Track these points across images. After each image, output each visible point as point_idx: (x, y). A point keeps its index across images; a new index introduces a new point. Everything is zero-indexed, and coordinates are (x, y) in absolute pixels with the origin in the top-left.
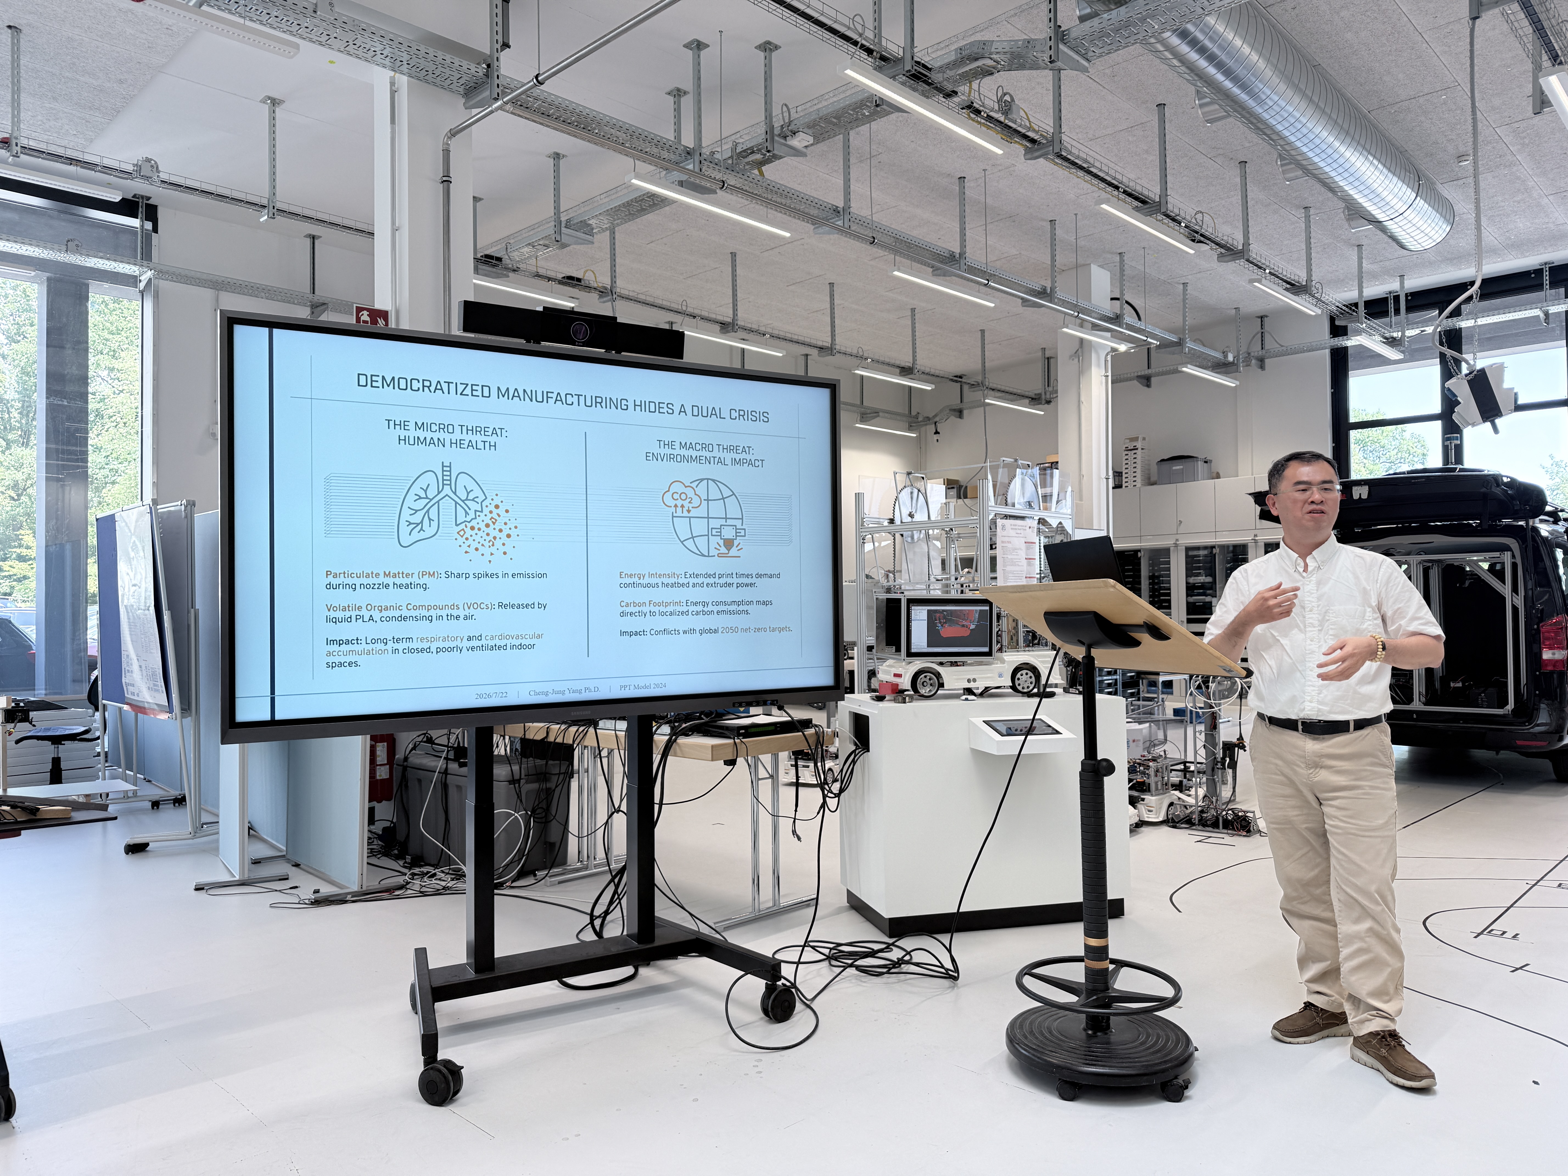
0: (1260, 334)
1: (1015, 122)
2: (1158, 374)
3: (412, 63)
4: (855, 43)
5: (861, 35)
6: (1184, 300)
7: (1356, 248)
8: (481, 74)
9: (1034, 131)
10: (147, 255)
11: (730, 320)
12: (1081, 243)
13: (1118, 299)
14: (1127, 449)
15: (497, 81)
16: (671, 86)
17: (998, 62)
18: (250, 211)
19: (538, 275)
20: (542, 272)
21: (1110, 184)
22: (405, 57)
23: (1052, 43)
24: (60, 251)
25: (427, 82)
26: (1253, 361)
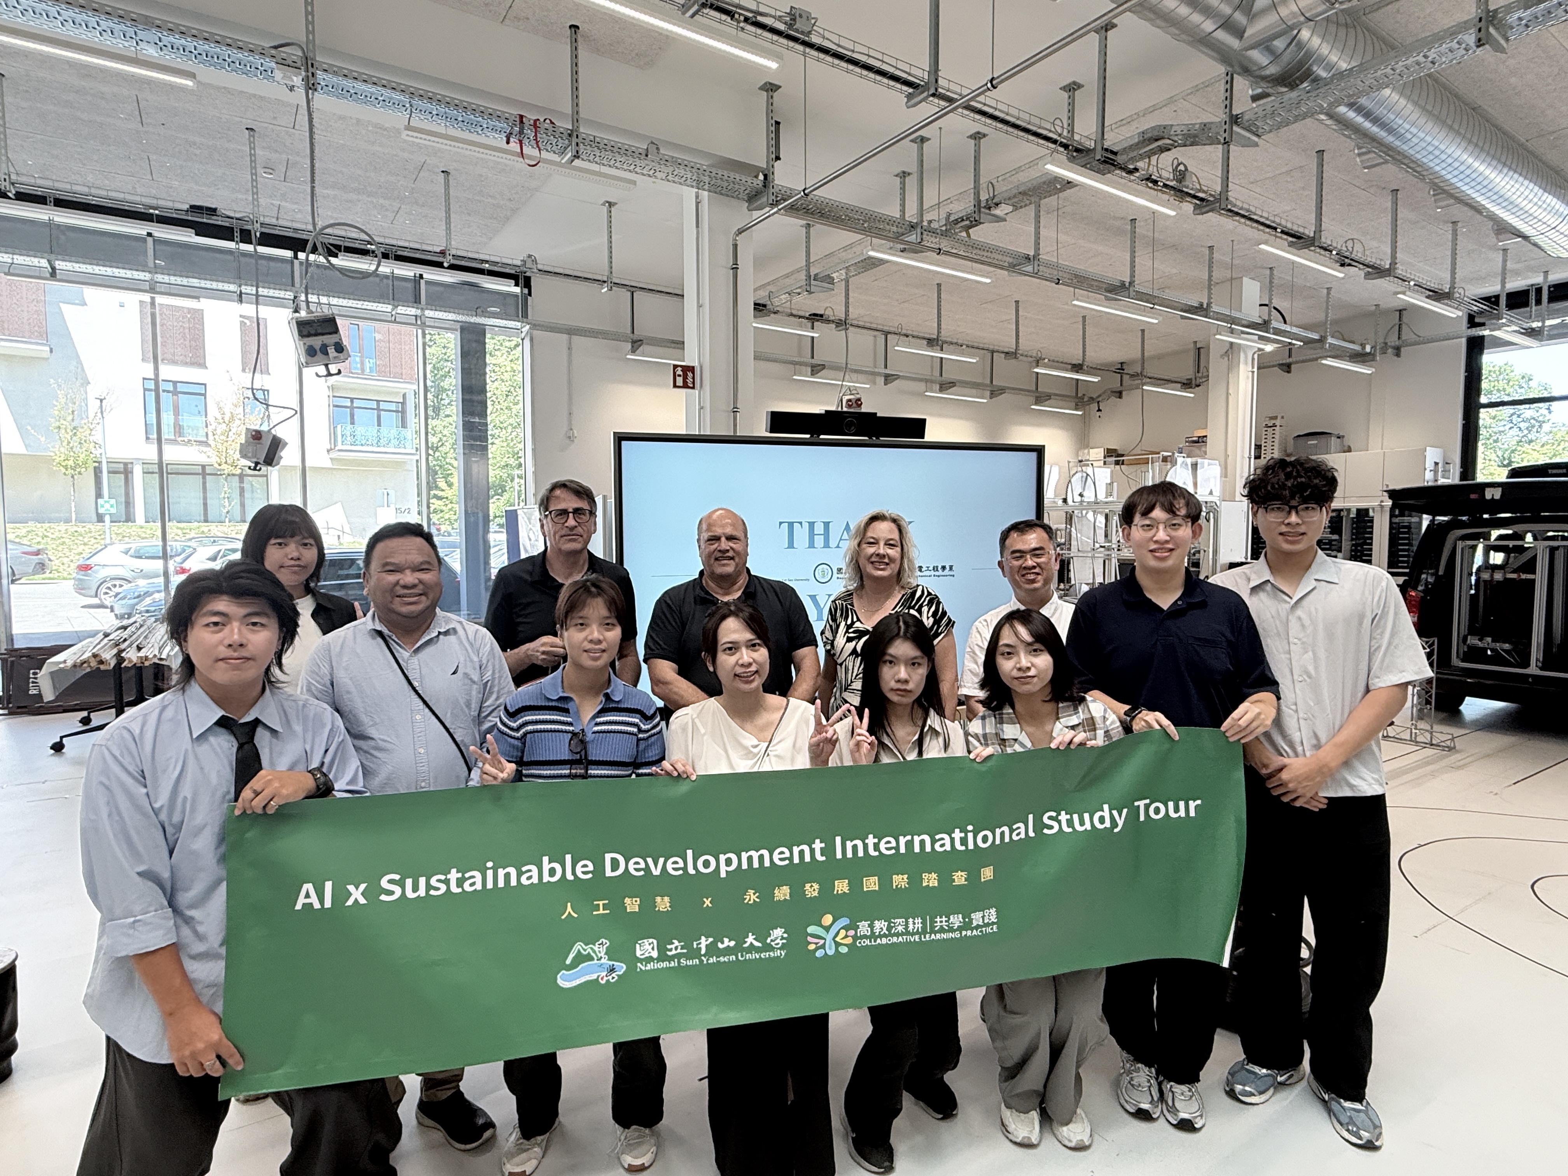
0: (1397, 327)
1: (1187, 187)
2: (1297, 362)
3: (712, 183)
4: (1055, 142)
5: (1060, 135)
6: (1327, 302)
7: (1501, 252)
8: (761, 185)
9: (1204, 192)
10: (525, 315)
11: (935, 337)
12: (1235, 262)
13: (1266, 305)
14: (1267, 426)
15: (772, 190)
16: (899, 170)
17: (1176, 141)
18: (596, 285)
19: (792, 315)
20: (794, 312)
21: (1269, 226)
22: (707, 179)
23: (1227, 127)
24: (472, 316)
25: (722, 194)
26: (1390, 350)
